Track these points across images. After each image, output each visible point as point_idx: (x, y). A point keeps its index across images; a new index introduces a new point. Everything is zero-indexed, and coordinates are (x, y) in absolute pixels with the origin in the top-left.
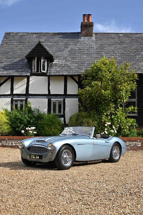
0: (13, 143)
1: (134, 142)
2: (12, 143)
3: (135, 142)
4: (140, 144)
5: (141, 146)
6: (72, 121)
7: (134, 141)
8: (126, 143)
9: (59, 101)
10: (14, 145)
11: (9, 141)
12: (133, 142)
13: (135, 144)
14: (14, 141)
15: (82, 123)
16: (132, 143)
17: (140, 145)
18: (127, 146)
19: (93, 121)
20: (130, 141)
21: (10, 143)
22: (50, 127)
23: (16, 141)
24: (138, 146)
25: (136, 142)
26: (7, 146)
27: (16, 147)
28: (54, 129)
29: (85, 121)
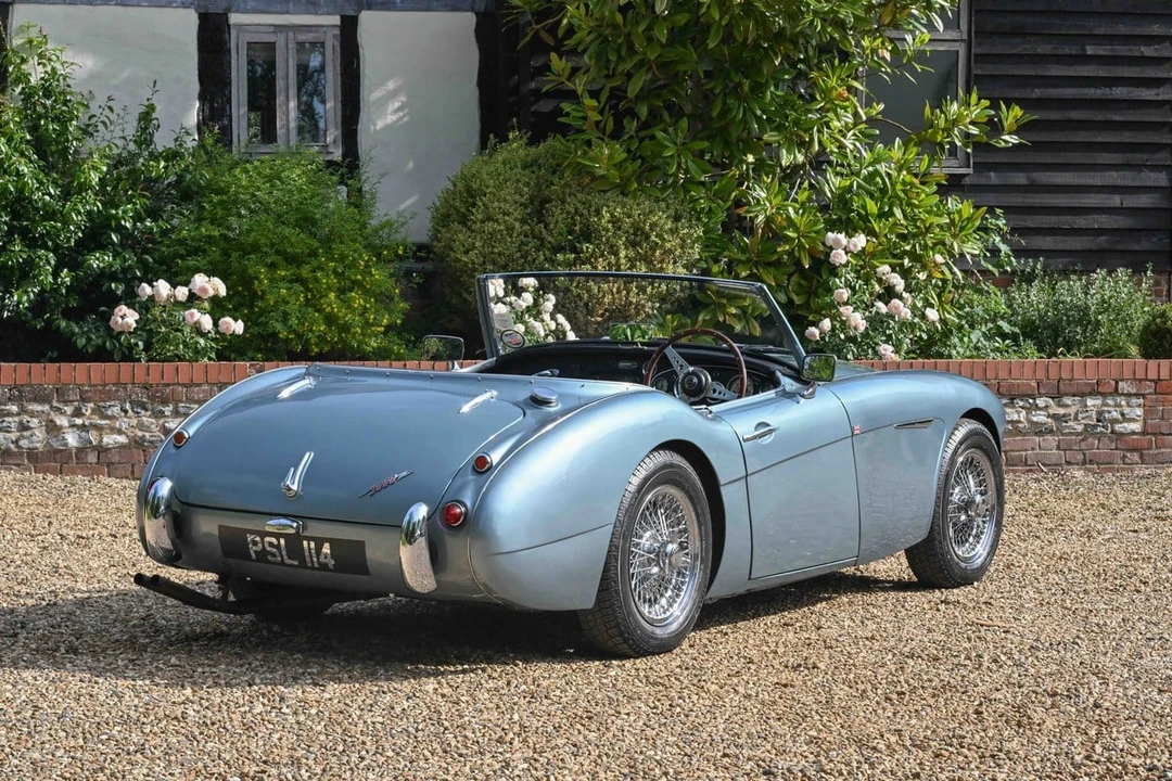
0: (62, 421)
1: (1090, 402)
2: (52, 428)
3: (1098, 402)
4: (1139, 412)
5: (1144, 433)
6: (489, 219)
7: (1093, 393)
8: (1028, 410)
9: (301, 37)
10: (72, 440)
11: (23, 411)
12: (1083, 395)
13: (1100, 413)
14: (69, 410)
15: (588, 235)
16: (1072, 411)
17: (1136, 427)
18: (1039, 433)
19: (677, 218)
20: (1057, 396)
21: (34, 422)
22: (305, 271)
23: (88, 408)
24: (1118, 427)
25: (1104, 395)
26: (7, 453)
27: (92, 458)
28: (341, 291)
29: (614, 221)
